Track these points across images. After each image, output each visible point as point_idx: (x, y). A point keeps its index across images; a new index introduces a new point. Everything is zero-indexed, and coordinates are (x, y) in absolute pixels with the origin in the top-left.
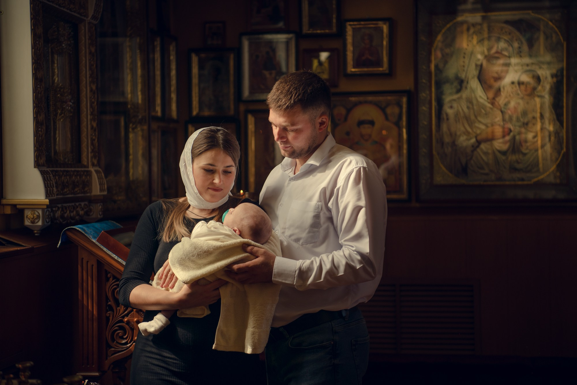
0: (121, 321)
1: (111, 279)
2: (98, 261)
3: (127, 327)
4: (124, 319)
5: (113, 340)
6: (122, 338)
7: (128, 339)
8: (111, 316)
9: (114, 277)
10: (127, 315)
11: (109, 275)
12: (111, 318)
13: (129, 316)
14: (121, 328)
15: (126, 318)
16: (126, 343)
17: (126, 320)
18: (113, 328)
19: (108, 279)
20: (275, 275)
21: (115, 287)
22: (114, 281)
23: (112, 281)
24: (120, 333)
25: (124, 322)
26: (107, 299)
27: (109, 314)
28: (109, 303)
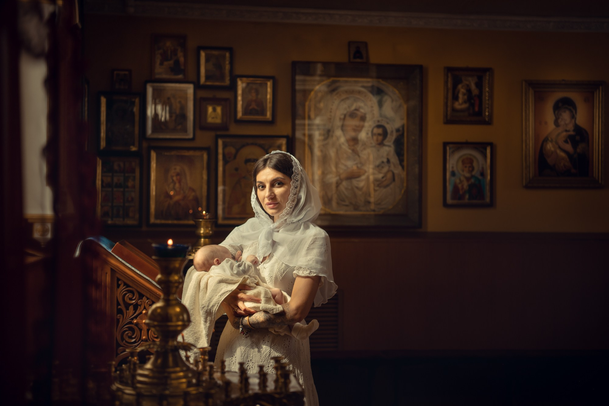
0: (131, 323)
1: (122, 285)
2: (112, 269)
3: (136, 327)
4: (133, 321)
5: (123, 339)
6: (131, 338)
7: (136, 338)
8: (121, 318)
9: (125, 284)
10: (136, 317)
11: (120, 282)
12: (121, 320)
13: (138, 318)
14: (130, 328)
15: (135, 320)
16: (135, 342)
17: (135, 321)
18: (123, 329)
19: (118, 286)
21: (125, 293)
22: (124, 287)
23: (123, 287)
24: (128, 333)
25: (133, 323)
26: (118, 304)
27: (120, 316)
28: (119, 307)
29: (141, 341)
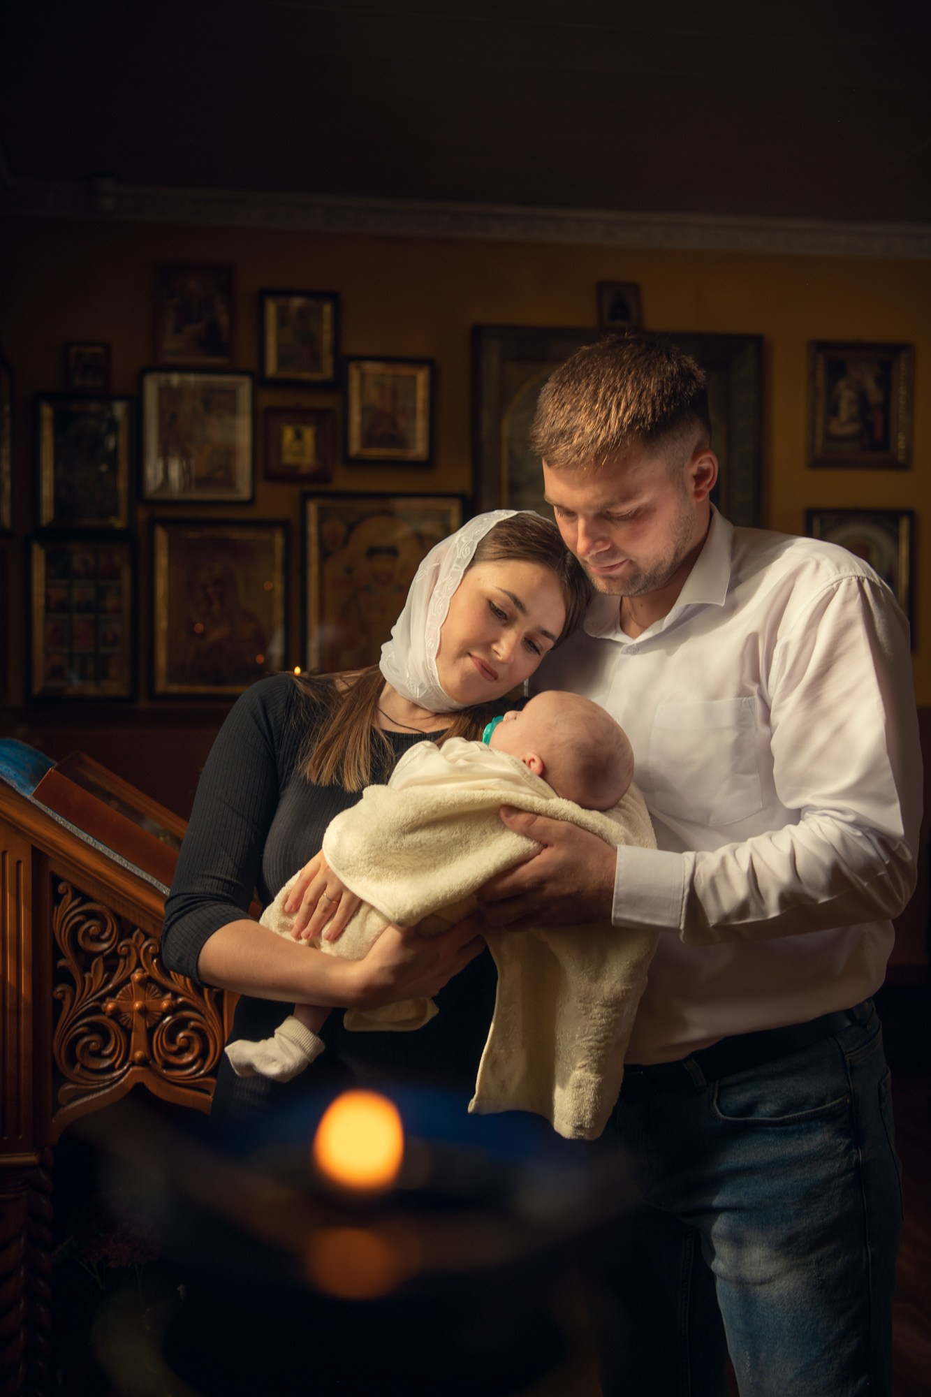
0: (97, 1010)
1: (68, 898)
2: (34, 850)
3: (113, 1024)
4: (105, 1005)
5: (73, 1062)
6: (98, 1055)
7: (115, 1058)
8: (68, 997)
9: (77, 893)
10: (112, 993)
11: (61, 888)
12: (67, 1003)
13: (118, 996)
14: (96, 1028)
15: (109, 1003)
16: (111, 1069)
17: (110, 1006)
18: (72, 1030)
19: (57, 898)
20: (618, 902)
21: (77, 919)
22: (75, 903)
23: (71, 902)
24: (89, 1042)
25: (104, 1013)
26: (58, 954)
27: (62, 992)
28: (61, 963)
29: (128, 1064)
